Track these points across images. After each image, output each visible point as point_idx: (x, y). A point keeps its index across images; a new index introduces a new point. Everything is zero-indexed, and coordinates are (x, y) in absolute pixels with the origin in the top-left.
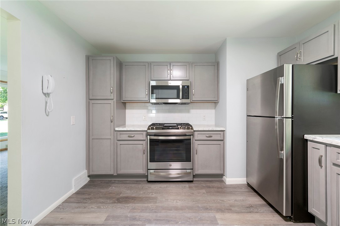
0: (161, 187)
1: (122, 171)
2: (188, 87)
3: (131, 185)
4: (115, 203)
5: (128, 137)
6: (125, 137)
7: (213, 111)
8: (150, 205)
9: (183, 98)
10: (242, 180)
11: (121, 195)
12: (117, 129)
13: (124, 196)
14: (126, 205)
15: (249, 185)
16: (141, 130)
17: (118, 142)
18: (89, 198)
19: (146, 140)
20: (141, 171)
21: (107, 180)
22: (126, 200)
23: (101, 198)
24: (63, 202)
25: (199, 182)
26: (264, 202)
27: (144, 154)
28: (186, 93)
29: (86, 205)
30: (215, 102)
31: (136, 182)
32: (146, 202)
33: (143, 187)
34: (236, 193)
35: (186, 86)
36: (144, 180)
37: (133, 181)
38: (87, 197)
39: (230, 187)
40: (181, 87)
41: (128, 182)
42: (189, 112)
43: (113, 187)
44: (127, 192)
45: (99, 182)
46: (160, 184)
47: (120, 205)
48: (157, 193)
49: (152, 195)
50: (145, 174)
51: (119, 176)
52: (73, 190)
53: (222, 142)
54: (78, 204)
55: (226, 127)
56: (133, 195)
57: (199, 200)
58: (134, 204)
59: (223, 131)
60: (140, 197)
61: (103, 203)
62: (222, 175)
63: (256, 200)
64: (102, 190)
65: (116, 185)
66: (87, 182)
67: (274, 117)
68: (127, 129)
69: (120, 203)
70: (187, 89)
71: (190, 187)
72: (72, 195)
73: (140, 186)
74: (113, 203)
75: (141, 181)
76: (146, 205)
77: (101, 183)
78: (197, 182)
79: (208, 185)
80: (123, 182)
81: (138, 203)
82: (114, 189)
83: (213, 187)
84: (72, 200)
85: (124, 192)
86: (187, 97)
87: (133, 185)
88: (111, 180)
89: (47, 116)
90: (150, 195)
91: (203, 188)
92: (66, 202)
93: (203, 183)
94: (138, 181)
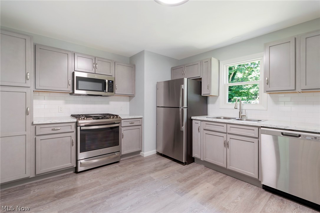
0: (94, 173)
2: (112, 82)
3: (58, 182)
5: (52, 130)
6: (48, 130)
7: (128, 103)
8: (96, 188)
9: (108, 91)
10: (153, 152)
11: (56, 193)
14: (71, 197)
15: (158, 153)
16: (70, 121)
17: (37, 137)
19: (75, 132)
22: (66, 193)
25: (125, 161)
26: (170, 161)
27: (73, 145)
28: (111, 87)
30: (129, 96)
34: (154, 160)
35: (111, 81)
36: (71, 174)
37: (57, 177)
39: (148, 158)
40: (107, 81)
42: (108, 103)
43: (35, 190)
46: (91, 171)
48: (95, 178)
49: (91, 181)
50: (73, 166)
51: (38, 177)
53: (141, 126)
55: (143, 115)
56: (71, 187)
57: (133, 171)
59: (141, 118)
60: (81, 186)
62: (139, 152)
63: (166, 161)
67: (179, 108)
68: (51, 122)
70: (111, 84)
71: (120, 166)
75: (67, 175)
76: (92, 189)
78: (123, 161)
79: (133, 160)
81: (84, 191)
83: (137, 161)
85: (56, 189)
86: (111, 91)
91: (130, 164)
93: (127, 160)
94: (64, 176)
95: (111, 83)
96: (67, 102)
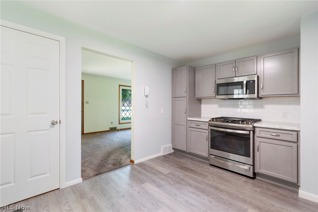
0: (217, 172)
1: (192, 151)
3: (196, 162)
4: (178, 168)
5: (196, 125)
6: (193, 125)
7: (298, 107)
8: (198, 178)
9: (247, 93)
11: (185, 166)
12: (188, 119)
13: (186, 166)
14: (183, 172)
16: (205, 121)
17: (189, 128)
18: (167, 161)
20: (205, 154)
21: (183, 155)
22: (187, 169)
23: (173, 162)
24: (155, 158)
25: (261, 182)
27: (207, 140)
28: (251, 88)
29: (164, 163)
31: (201, 162)
32: (198, 175)
33: (204, 166)
35: (251, 81)
36: (207, 163)
38: (167, 159)
40: (245, 82)
41: (195, 160)
42: (262, 107)
43: (184, 159)
44: (191, 165)
45: (178, 154)
47: (180, 170)
48: (211, 174)
49: (206, 173)
50: (208, 157)
51: (190, 154)
52: (162, 154)
53: (296, 144)
54: (160, 161)
56: (192, 169)
57: (244, 193)
58: (189, 173)
59: (298, 131)
60: (196, 171)
61: (172, 165)
64: (176, 159)
65: (187, 159)
66: (172, 152)
68: (195, 119)
69: (181, 169)
72: (161, 156)
73: (202, 165)
74: (177, 167)
75: (205, 162)
76: (196, 177)
77: (179, 155)
78: (258, 181)
80: (192, 159)
82: (183, 161)
84: (159, 158)
85: (189, 165)
86: (252, 93)
87: (197, 163)
88: (185, 156)
89: (147, 107)
90: (204, 173)
91: (261, 187)
92: (157, 158)
94: (203, 162)
95: (252, 83)
96: (220, 106)
